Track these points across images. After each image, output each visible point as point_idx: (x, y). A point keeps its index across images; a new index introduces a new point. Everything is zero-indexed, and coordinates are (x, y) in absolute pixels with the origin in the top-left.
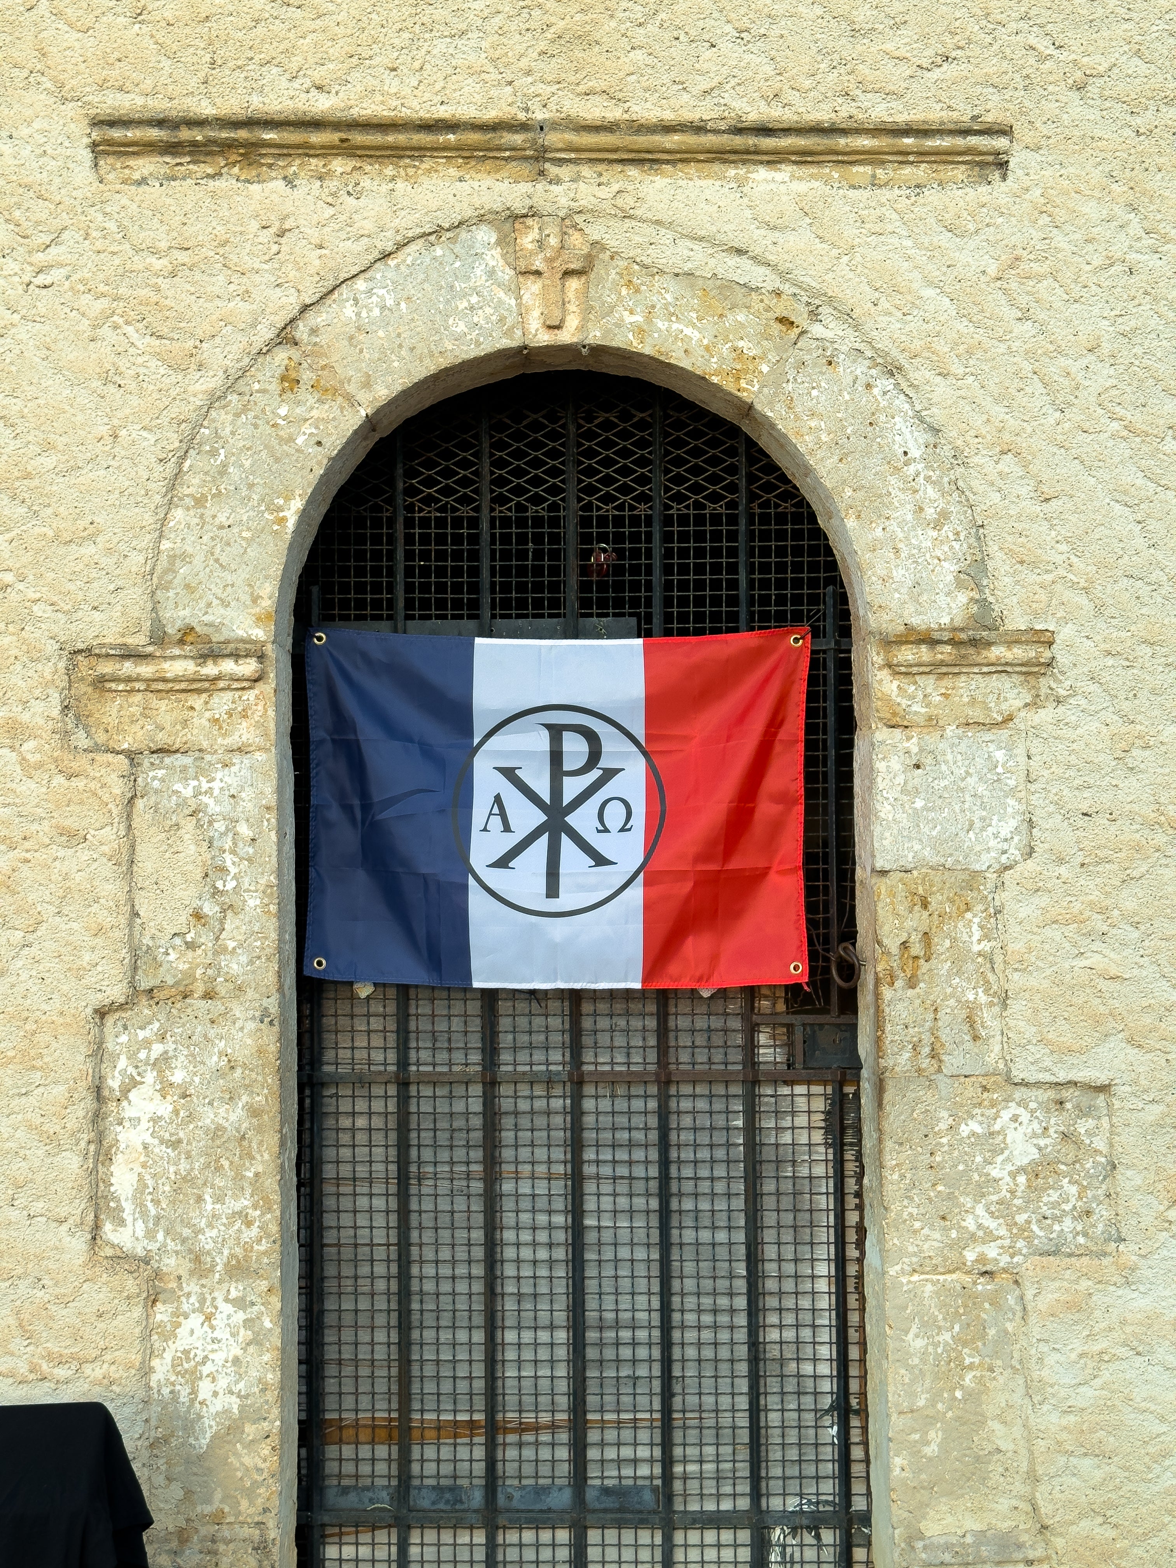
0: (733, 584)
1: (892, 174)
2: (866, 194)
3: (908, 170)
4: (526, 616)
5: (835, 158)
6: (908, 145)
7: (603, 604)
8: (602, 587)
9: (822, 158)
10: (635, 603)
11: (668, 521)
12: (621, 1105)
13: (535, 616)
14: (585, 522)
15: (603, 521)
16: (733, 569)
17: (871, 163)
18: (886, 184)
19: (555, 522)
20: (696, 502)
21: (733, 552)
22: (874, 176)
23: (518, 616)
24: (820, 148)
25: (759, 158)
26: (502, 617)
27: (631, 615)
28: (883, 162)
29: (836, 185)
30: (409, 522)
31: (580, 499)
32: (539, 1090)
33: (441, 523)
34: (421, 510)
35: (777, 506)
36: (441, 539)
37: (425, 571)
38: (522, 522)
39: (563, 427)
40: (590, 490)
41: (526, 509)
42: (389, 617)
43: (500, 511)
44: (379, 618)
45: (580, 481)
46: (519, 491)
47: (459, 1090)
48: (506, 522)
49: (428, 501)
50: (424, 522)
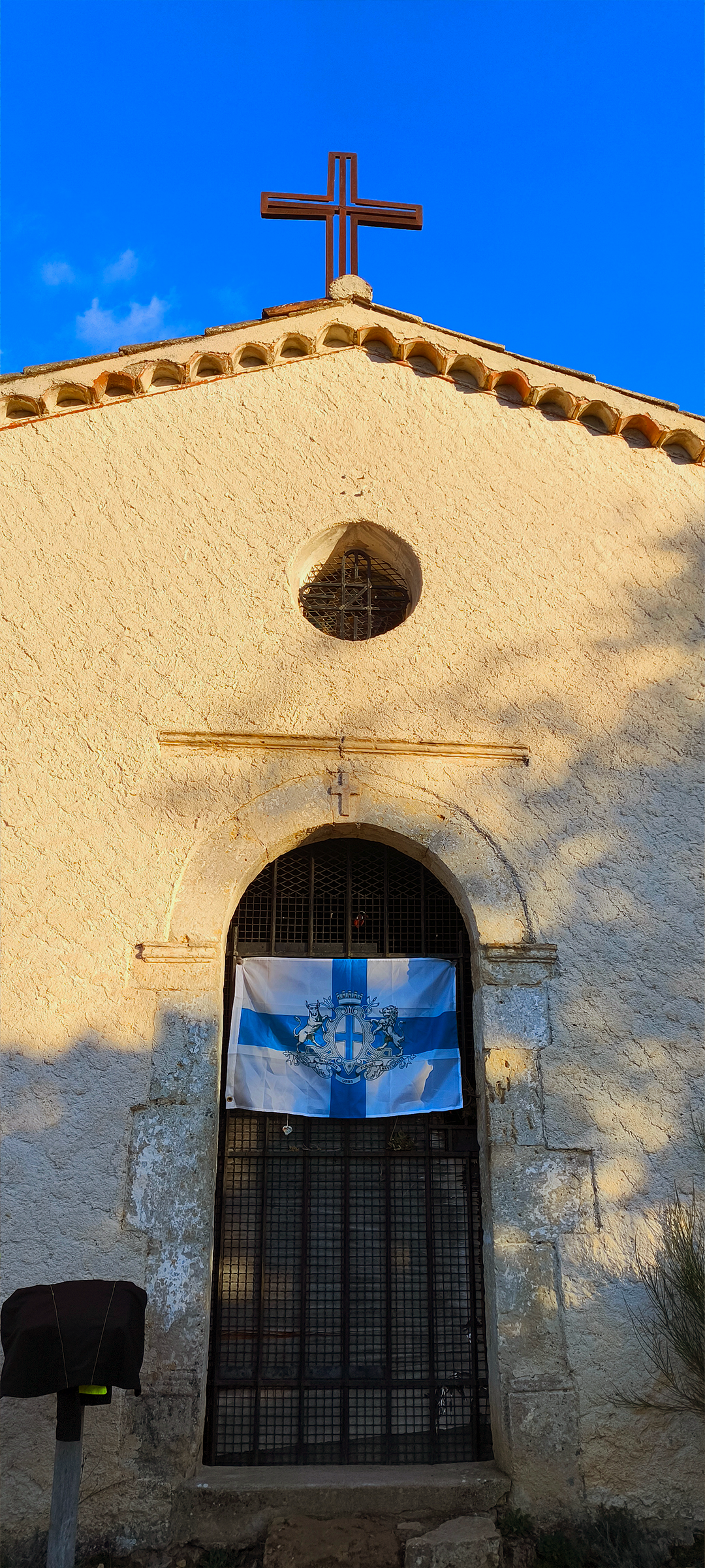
0: (419, 930)
4: (328, 942)
7: (362, 937)
8: (362, 929)
10: (376, 937)
11: (390, 902)
12: (368, 1169)
13: (332, 942)
14: (355, 902)
15: (362, 902)
16: (419, 923)
19: (341, 902)
20: (403, 895)
21: (419, 916)
23: (325, 942)
26: (318, 941)
27: (374, 942)
30: (278, 901)
31: (353, 893)
32: (329, 1162)
33: (292, 901)
34: (284, 895)
35: (437, 897)
36: (292, 908)
37: (285, 921)
38: (327, 901)
39: (345, 862)
40: (357, 889)
41: (329, 896)
42: (268, 941)
43: (319, 896)
44: (264, 941)
45: (353, 885)
46: (326, 888)
47: (292, 1161)
48: (320, 901)
49: (287, 891)
50: (285, 901)
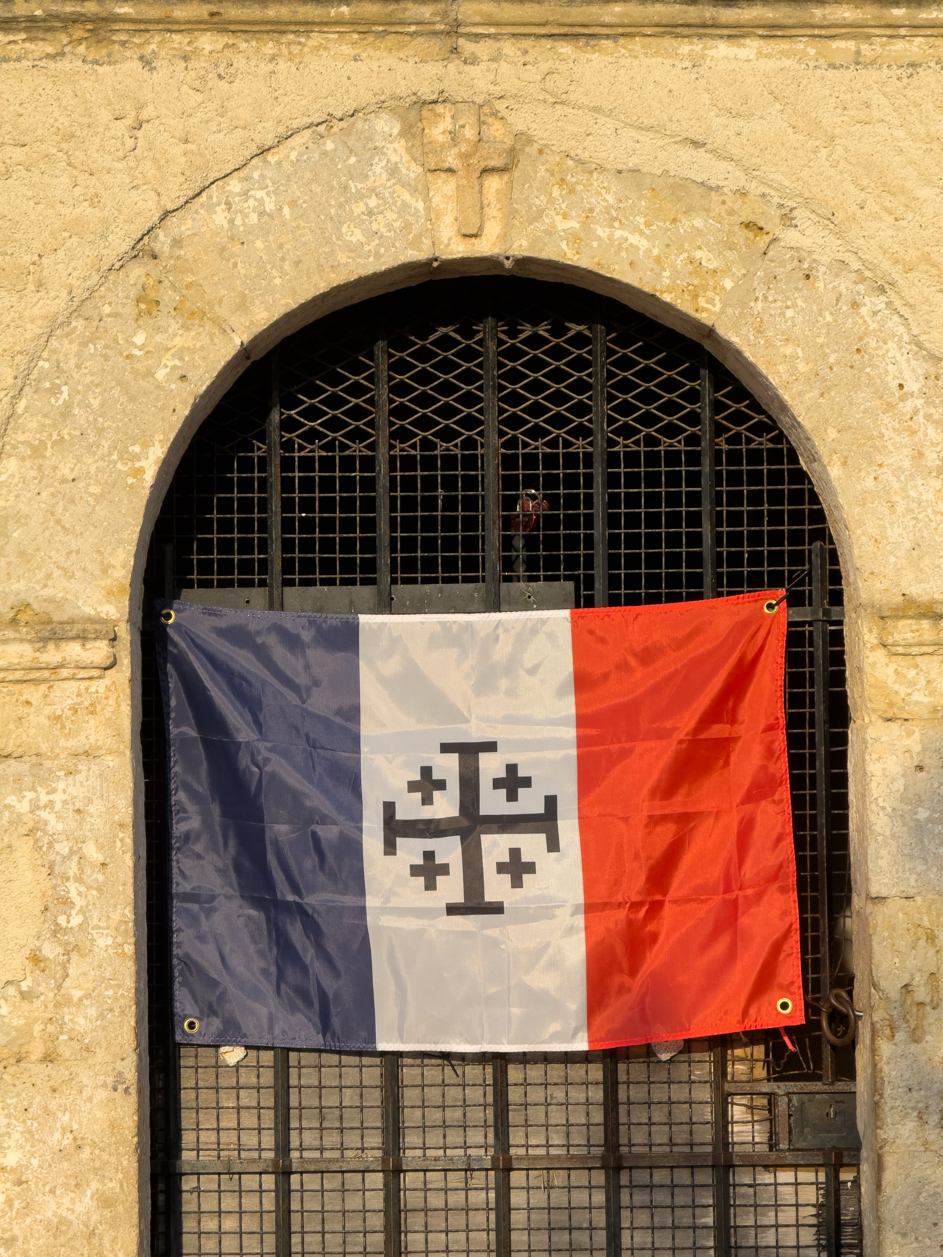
0: (695, 540)
1: (879, 50)
2: (848, 74)
3: (899, 46)
4: (435, 581)
5: (810, 32)
6: (898, 18)
7: (531, 564)
9: (793, 32)
10: (572, 563)
11: (612, 460)
13: (446, 581)
14: (509, 462)
15: (531, 461)
16: (695, 520)
17: (854, 37)
18: (873, 63)
19: (470, 462)
20: (648, 437)
21: (695, 499)
22: (858, 53)
23: (425, 581)
24: (791, 22)
25: (719, 32)
26: (405, 581)
27: (567, 578)
28: (868, 37)
29: (812, 64)
30: (287, 465)
31: (502, 434)
32: (455, 1181)
33: (327, 464)
34: (301, 448)
35: (749, 441)
36: (327, 485)
37: (307, 525)
39: (480, 343)
40: (514, 422)
41: (434, 447)
42: (263, 583)
43: (401, 449)
44: (249, 584)
45: (502, 411)
46: (425, 423)
48: (408, 463)
49: (311, 436)
50: (307, 464)
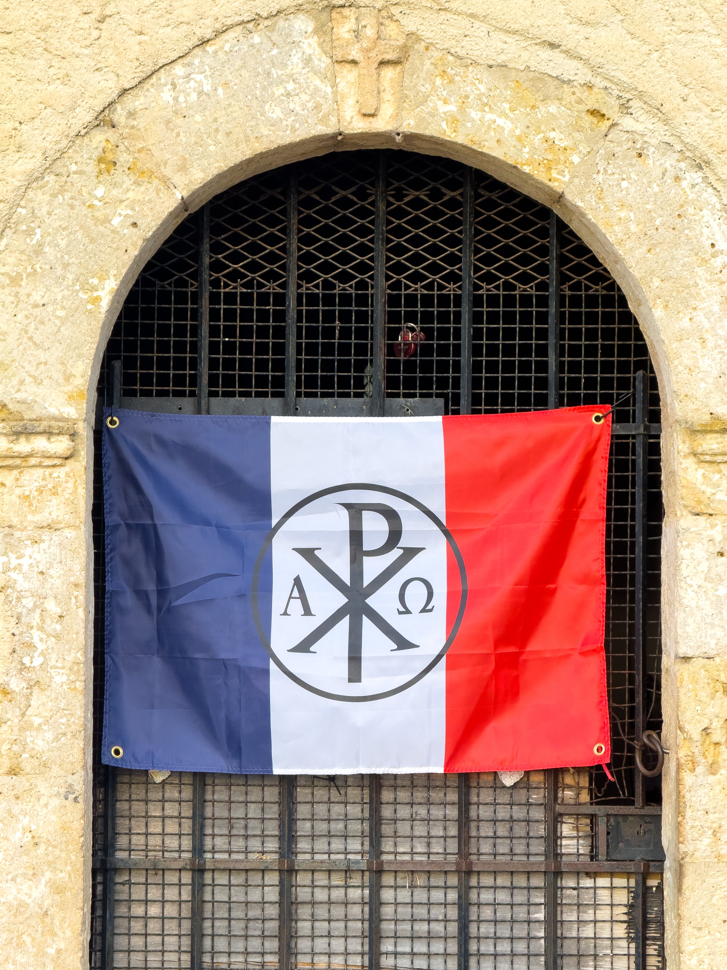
0: (543, 367)
4: (331, 395)
7: (410, 384)
8: (410, 366)
10: (442, 383)
11: (477, 301)
12: (421, 896)
13: (340, 395)
14: (393, 301)
15: (411, 300)
16: (542, 351)
19: (362, 300)
20: (506, 283)
21: (543, 334)
23: (324, 395)
26: (307, 395)
27: (438, 396)
30: (214, 298)
31: (388, 278)
32: (337, 880)
33: (247, 299)
34: (226, 285)
35: (588, 288)
36: (246, 315)
37: (229, 348)
38: (329, 300)
39: (372, 204)
40: (399, 268)
41: (333, 287)
42: (192, 394)
43: (307, 288)
44: (181, 394)
45: (389, 259)
46: (326, 268)
47: (255, 878)
48: (312, 299)
49: (234, 276)
50: (230, 298)
